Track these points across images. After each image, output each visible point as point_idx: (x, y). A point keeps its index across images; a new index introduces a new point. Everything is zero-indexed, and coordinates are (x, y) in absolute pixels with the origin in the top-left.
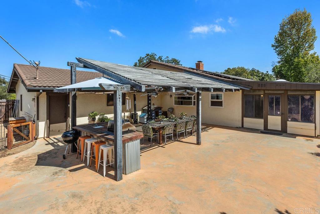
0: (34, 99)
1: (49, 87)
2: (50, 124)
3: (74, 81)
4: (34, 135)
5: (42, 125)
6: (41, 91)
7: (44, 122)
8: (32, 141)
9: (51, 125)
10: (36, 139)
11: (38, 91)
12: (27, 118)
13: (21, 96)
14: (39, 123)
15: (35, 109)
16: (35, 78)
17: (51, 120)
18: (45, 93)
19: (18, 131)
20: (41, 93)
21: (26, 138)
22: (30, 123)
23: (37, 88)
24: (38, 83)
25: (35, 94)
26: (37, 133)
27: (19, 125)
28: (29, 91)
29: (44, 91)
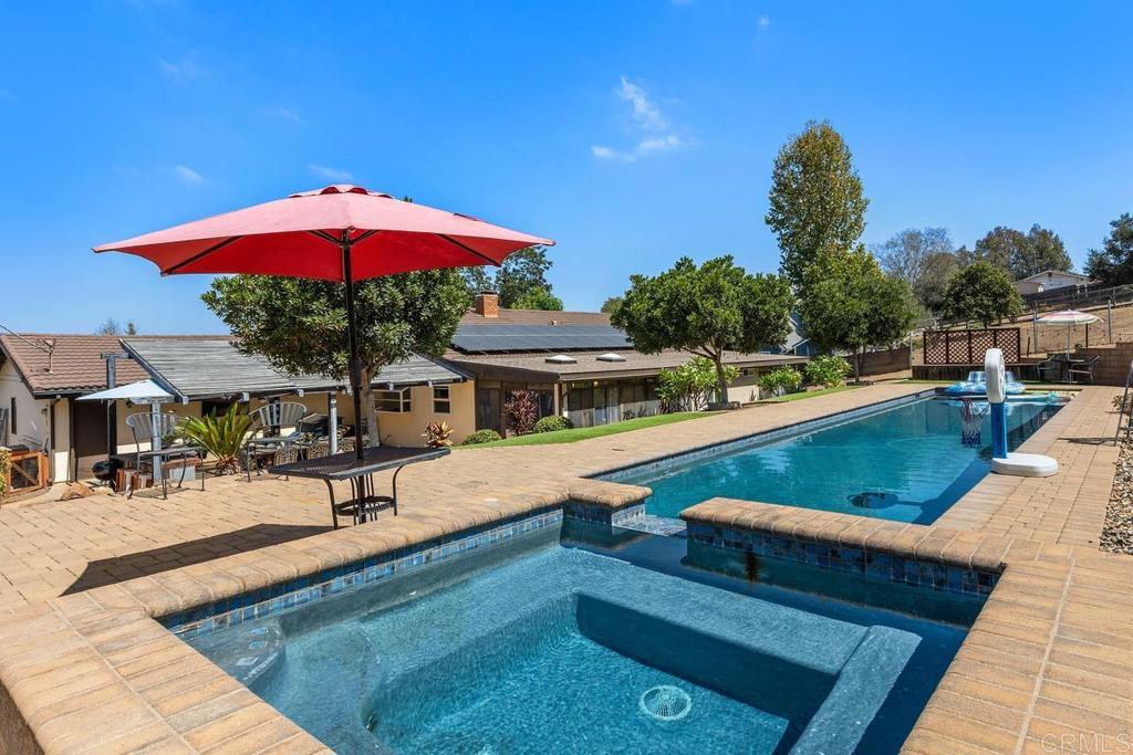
0: (46, 410)
1: (73, 388)
2: (77, 457)
3: (111, 384)
4: (47, 476)
5: (62, 460)
6: (59, 397)
7: (66, 454)
8: (43, 487)
9: (80, 459)
10: (50, 484)
11: (54, 396)
12: (31, 447)
13: (13, 400)
14: (57, 454)
15: (49, 428)
16: (48, 370)
17: (79, 448)
18: (66, 399)
19: (18, 468)
20: (58, 400)
21: (33, 481)
22: (40, 455)
23: (52, 392)
24: (53, 381)
25: (48, 401)
26: (52, 474)
27: (20, 458)
28: (37, 397)
29: (63, 396)
